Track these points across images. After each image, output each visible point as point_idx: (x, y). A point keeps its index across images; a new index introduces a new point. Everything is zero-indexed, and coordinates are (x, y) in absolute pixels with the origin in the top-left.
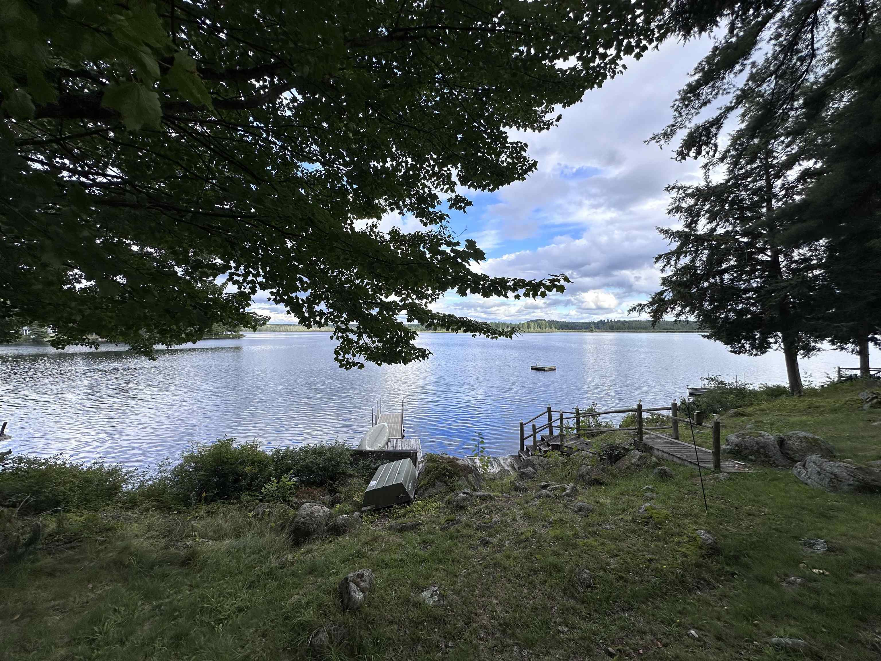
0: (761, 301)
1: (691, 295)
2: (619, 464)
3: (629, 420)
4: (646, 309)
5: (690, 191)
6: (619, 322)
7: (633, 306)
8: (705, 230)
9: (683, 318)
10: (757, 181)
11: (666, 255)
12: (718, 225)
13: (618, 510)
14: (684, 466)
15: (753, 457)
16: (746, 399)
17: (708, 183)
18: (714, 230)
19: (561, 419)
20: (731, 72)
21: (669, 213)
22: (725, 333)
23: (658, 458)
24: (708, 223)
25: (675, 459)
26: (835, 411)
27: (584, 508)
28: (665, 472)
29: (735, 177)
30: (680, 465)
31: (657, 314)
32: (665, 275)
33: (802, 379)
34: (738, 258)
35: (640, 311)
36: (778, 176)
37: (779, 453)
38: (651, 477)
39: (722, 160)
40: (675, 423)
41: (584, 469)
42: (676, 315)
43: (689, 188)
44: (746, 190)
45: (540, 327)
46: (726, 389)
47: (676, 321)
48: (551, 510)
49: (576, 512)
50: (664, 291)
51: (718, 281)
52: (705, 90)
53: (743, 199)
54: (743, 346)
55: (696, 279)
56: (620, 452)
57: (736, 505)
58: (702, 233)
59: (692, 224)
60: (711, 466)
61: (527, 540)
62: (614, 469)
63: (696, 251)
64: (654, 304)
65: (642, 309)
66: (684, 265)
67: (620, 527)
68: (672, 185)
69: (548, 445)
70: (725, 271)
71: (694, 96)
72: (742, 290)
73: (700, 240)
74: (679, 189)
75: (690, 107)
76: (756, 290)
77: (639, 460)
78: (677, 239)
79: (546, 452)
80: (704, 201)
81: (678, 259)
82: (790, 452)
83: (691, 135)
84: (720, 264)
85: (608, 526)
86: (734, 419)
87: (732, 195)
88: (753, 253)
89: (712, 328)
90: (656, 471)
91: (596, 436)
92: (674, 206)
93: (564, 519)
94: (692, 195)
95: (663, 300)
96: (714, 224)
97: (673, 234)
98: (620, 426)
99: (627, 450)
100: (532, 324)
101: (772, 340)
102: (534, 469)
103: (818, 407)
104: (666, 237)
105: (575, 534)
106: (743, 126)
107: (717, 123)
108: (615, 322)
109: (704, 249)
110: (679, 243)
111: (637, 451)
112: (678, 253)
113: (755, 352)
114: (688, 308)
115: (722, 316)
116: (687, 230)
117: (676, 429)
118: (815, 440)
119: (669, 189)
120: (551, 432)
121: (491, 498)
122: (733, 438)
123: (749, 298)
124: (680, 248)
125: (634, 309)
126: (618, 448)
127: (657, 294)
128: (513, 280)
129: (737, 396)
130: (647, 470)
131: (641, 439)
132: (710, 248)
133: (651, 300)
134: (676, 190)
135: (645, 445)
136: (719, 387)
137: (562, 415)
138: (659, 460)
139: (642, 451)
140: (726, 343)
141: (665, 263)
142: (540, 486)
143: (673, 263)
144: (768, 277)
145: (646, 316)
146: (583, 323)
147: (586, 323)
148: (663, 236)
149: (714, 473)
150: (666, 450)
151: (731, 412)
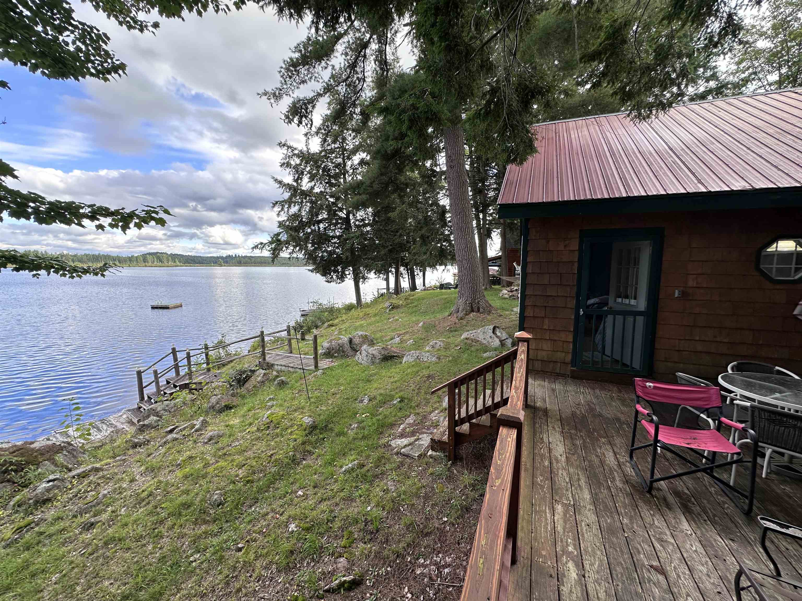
0: (341, 246)
1: (299, 238)
2: (247, 385)
3: (256, 344)
4: (267, 247)
5: (296, 152)
6: (246, 257)
7: (256, 244)
8: (307, 187)
9: (295, 255)
10: (338, 158)
11: (281, 202)
12: (315, 185)
13: (245, 426)
14: (296, 372)
15: (336, 355)
16: (334, 314)
17: (308, 149)
18: (312, 188)
19: (189, 357)
20: (319, 65)
21: (281, 166)
22: (321, 268)
23: (278, 372)
24: (309, 182)
25: (290, 369)
26: (375, 315)
27: (214, 436)
28: (283, 381)
29: (325, 151)
30: (293, 372)
31: (275, 252)
32: (281, 219)
33: (362, 297)
34: (328, 212)
35: (262, 249)
36: (349, 158)
37: (349, 348)
38: (273, 388)
39: (317, 133)
40: (290, 341)
41: (214, 400)
42: (290, 253)
43: (295, 149)
44: (332, 163)
45: (161, 261)
46: (324, 309)
47: (289, 258)
48: (178, 452)
49: (206, 443)
50: (280, 233)
51: (317, 228)
52: (303, 70)
53: (329, 170)
54: (332, 277)
55: (303, 225)
56: (247, 374)
57: (326, 391)
58: (305, 189)
59: (298, 180)
60: (313, 367)
61: (150, 495)
62: (243, 391)
63: (302, 202)
64: (273, 243)
65: (263, 247)
66: (293, 213)
67: (247, 439)
68: (283, 143)
69: (175, 386)
70: (320, 221)
71: (295, 71)
72: (331, 237)
73: (304, 194)
74: (289, 147)
75: (292, 80)
76: (339, 237)
77: (263, 377)
78: (288, 190)
79: (171, 394)
80: (307, 163)
81: (290, 207)
82: (355, 346)
83: (294, 104)
84: (317, 215)
85: (237, 443)
86: (328, 329)
87: (324, 164)
88: (336, 211)
89: (314, 263)
90: (276, 382)
91: (227, 365)
92: (285, 161)
93: (193, 455)
94: (298, 156)
95: (279, 240)
96: (313, 183)
97: (285, 185)
98: (249, 351)
99: (253, 372)
100: (149, 258)
101: (347, 273)
102: (158, 416)
103: (369, 314)
104: (280, 187)
105: (206, 464)
106: (329, 112)
107: (312, 103)
108: (242, 257)
109: (306, 202)
110: (290, 194)
111: (261, 370)
112: (290, 202)
113: (339, 281)
114: (298, 248)
115: (320, 255)
116: (295, 184)
117: (290, 344)
118: (366, 335)
119: (281, 145)
120: (178, 373)
121: (97, 470)
122: (326, 345)
123: (335, 243)
124: (290, 198)
125: (256, 247)
126: (246, 371)
127: (275, 235)
128: (89, 206)
129: (329, 313)
130: (270, 384)
131: (264, 359)
132: (311, 202)
133: (270, 239)
134: (286, 148)
135: (268, 363)
136: (319, 308)
137: (188, 354)
138: (278, 373)
139: (266, 370)
140: (323, 275)
141: (280, 209)
142: (166, 432)
143: (286, 210)
144: (345, 228)
145: (266, 253)
146: (211, 257)
147: (214, 257)
148: (277, 185)
149: (314, 372)
150: (283, 363)
151: (326, 324)
